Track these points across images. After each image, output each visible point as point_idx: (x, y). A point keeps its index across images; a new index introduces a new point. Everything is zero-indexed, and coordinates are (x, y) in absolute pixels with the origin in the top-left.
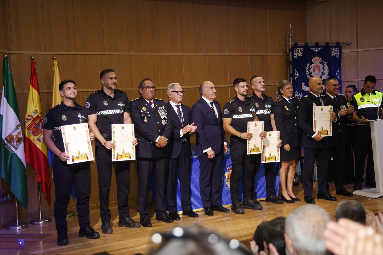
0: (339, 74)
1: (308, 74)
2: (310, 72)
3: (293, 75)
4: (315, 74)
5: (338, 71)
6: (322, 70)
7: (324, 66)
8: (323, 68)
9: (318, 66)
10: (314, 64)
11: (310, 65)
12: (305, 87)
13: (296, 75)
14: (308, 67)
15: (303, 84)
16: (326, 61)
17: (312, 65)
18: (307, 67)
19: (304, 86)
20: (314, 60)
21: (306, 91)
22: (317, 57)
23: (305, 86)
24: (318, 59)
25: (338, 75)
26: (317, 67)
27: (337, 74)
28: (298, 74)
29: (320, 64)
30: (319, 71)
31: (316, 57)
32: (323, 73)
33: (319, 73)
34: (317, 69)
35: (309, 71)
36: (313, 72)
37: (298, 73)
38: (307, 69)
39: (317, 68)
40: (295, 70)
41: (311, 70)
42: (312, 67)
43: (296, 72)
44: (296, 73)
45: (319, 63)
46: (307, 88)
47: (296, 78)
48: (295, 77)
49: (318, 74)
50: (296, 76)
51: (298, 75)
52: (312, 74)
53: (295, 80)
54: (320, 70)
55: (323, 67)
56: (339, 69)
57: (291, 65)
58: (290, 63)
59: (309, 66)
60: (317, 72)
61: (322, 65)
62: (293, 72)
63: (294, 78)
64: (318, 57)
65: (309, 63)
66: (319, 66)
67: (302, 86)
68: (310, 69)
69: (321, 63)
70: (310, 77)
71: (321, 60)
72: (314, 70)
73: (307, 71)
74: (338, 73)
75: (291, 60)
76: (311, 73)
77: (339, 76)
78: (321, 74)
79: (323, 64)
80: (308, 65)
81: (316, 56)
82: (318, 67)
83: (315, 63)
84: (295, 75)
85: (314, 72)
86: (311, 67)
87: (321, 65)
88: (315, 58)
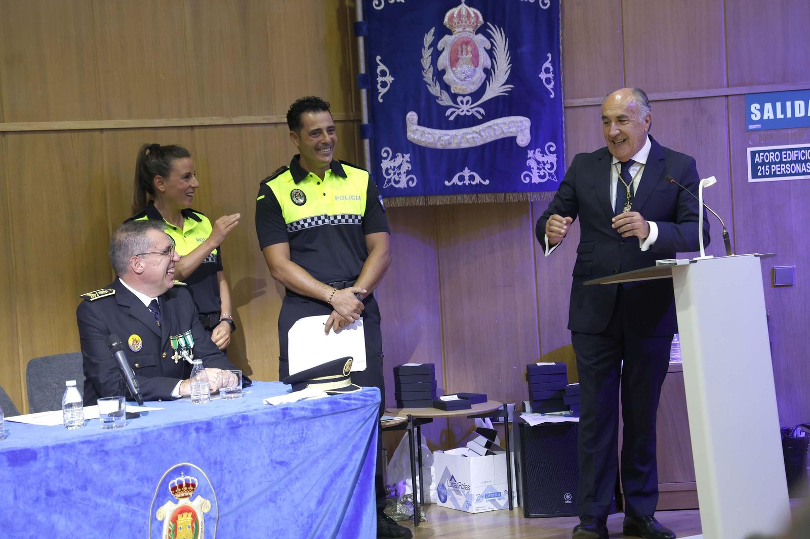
0: (551, 76)
1: (428, 76)
2: (440, 68)
3: (370, 81)
4: (457, 77)
5: (547, 64)
6: (484, 60)
7: (492, 43)
8: (491, 53)
9: (467, 43)
10: (450, 33)
11: (439, 36)
12: (421, 128)
13: (384, 79)
14: (429, 48)
15: (412, 116)
16: (500, 24)
17: (447, 38)
18: (427, 45)
19: (416, 127)
20: (452, 17)
21: (423, 144)
22: (463, 7)
23: (419, 124)
24: (469, 14)
25: (548, 81)
26: (464, 47)
27: (543, 76)
28: (392, 74)
29: (477, 33)
30: (473, 63)
31: (459, 7)
32: (489, 73)
33: (475, 71)
34: (467, 54)
35: (434, 62)
36: (452, 67)
37: (390, 74)
38: (427, 54)
39: (464, 53)
40: (378, 58)
41: (443, 61)
42: (444, 49)
43: (382, 67)
44: (383, 74)
45: (471, 29)
46: (429, 133)
47: (383, 91)
48: (379, 86)
49: (471, 76)
50: (384, 84)
51: (389, 79)
52: (445, 77)
53: (381, 101)
54: (475, 61)
55: (489, 46)
56: (549, 55)
57: (361, 40)
58: (357, 29)
59: (434, 44)
60: (464, 67)
61: (485, 39)
62: (371, 66)
63: (373, 93)
64: (470, 3)
65: (433, 30)
66: (474, 44)
67: (408, 125)
68: (436, 54)
69: (482, 30)
70: (438, 87)
71: (481, 19)
72: (454, 62)
73: (426, 62)
74: (547, 71)
75: (360, 18)
76: (443, 72)
77: (553, 83)
78: (480, 75)
79: (489, 37)
80: (429, 38)
81: (460, 3)
82: (469, 48)
83: (457, 30)
84: (380, 79)
85: (454, 69)
86: (440, 46)
87: (480, 37)
88: (455, 11)
